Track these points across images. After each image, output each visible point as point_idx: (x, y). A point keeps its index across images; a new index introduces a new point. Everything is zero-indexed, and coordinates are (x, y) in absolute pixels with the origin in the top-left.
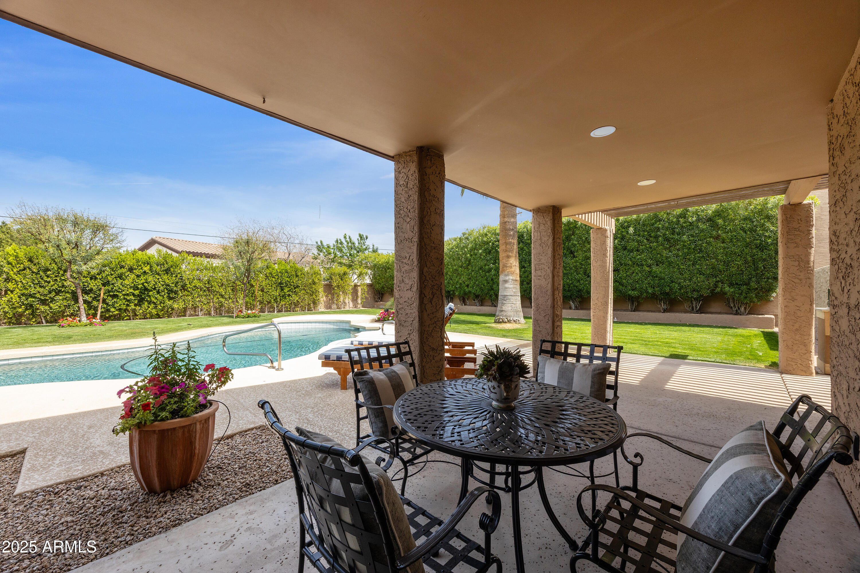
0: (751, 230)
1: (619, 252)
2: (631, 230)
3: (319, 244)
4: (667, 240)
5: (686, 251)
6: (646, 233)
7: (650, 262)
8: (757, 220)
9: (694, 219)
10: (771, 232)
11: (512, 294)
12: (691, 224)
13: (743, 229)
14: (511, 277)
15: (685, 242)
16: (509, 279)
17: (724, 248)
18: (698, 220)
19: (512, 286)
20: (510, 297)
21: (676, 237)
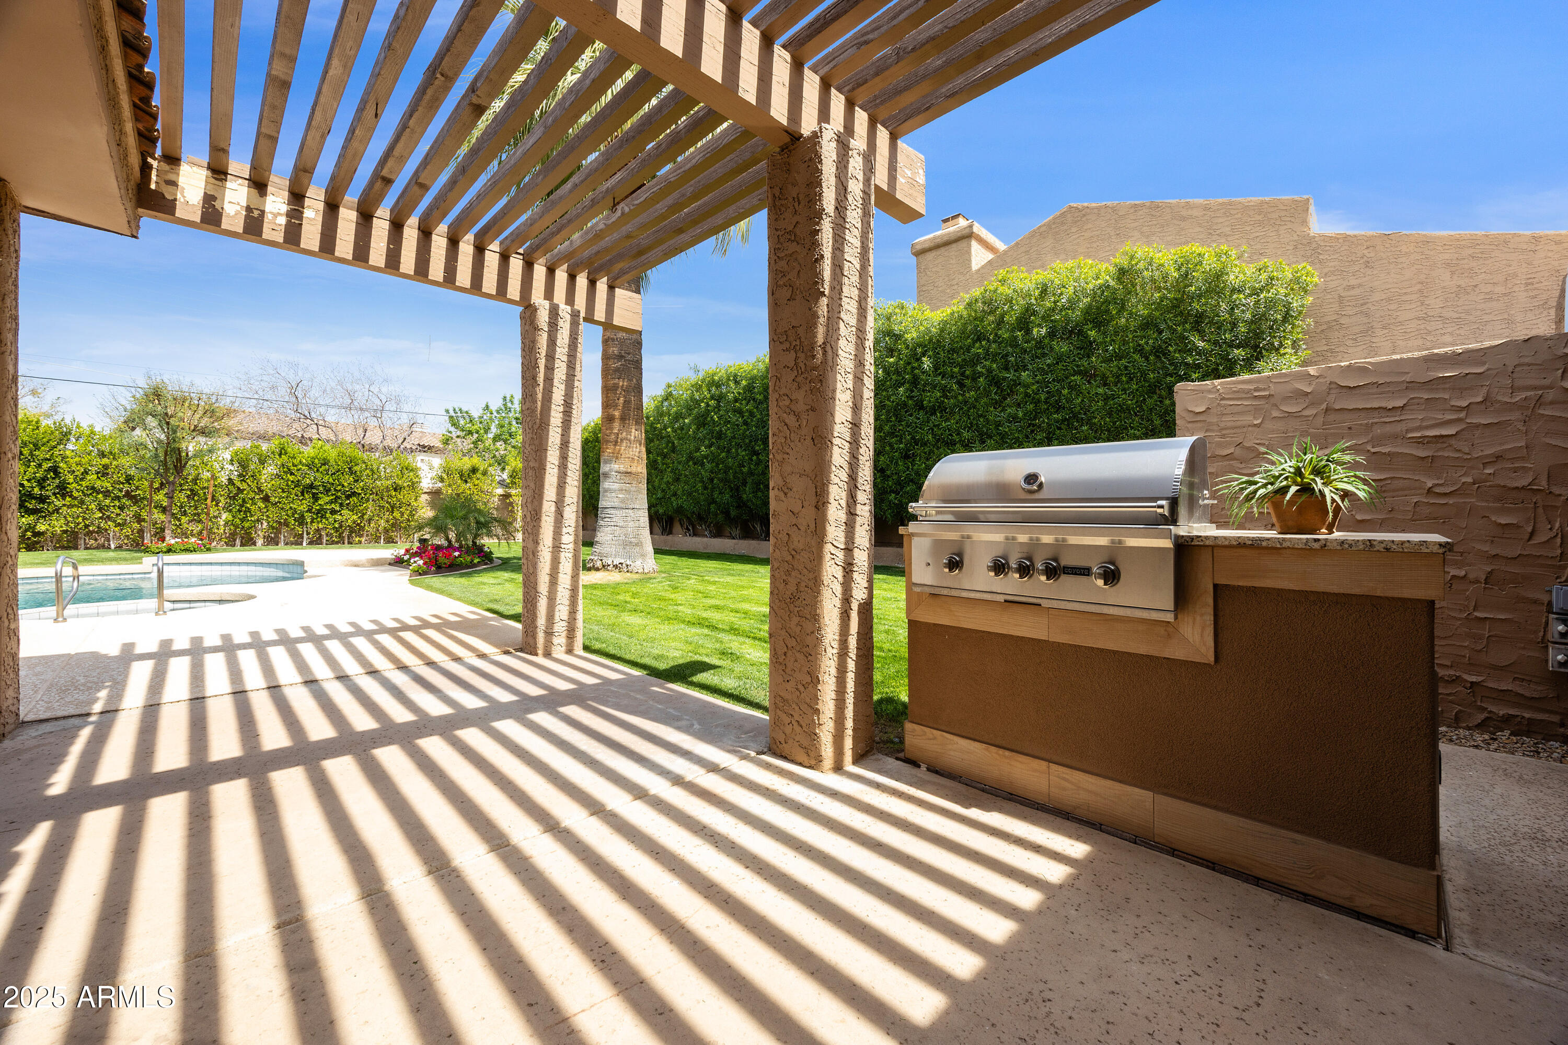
0: (1160, 352)
1: (911, 415)
2: (927, 363)
3: (452, 413)
4: (995, 382)
5: (1031, 407)
6: (956, 370)
7: (966, 434)
8: (1170, 328)
9: (1044, 331)
10: (1199, 354)
11: (616, 504)
12: (1040, 343)
13: (1140, 350)
14: (615, 466)
15: (1027, 386)
16: (611, 470)
17: (1106, 398)
18: (1052, 334)
19: (616, 486)
20: (612, 511)
21: (1010, 375)
